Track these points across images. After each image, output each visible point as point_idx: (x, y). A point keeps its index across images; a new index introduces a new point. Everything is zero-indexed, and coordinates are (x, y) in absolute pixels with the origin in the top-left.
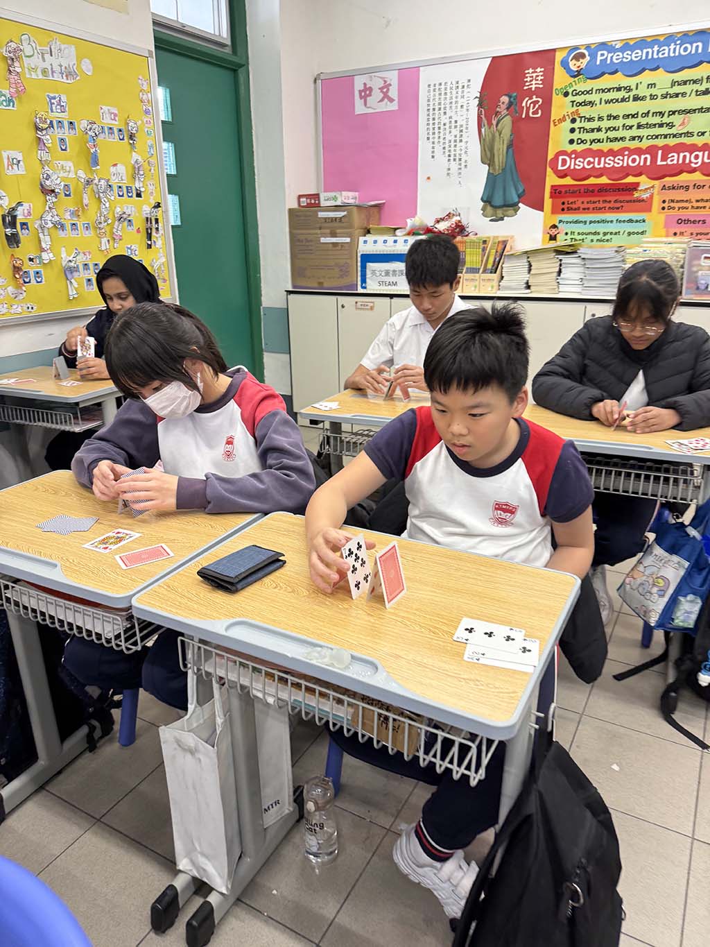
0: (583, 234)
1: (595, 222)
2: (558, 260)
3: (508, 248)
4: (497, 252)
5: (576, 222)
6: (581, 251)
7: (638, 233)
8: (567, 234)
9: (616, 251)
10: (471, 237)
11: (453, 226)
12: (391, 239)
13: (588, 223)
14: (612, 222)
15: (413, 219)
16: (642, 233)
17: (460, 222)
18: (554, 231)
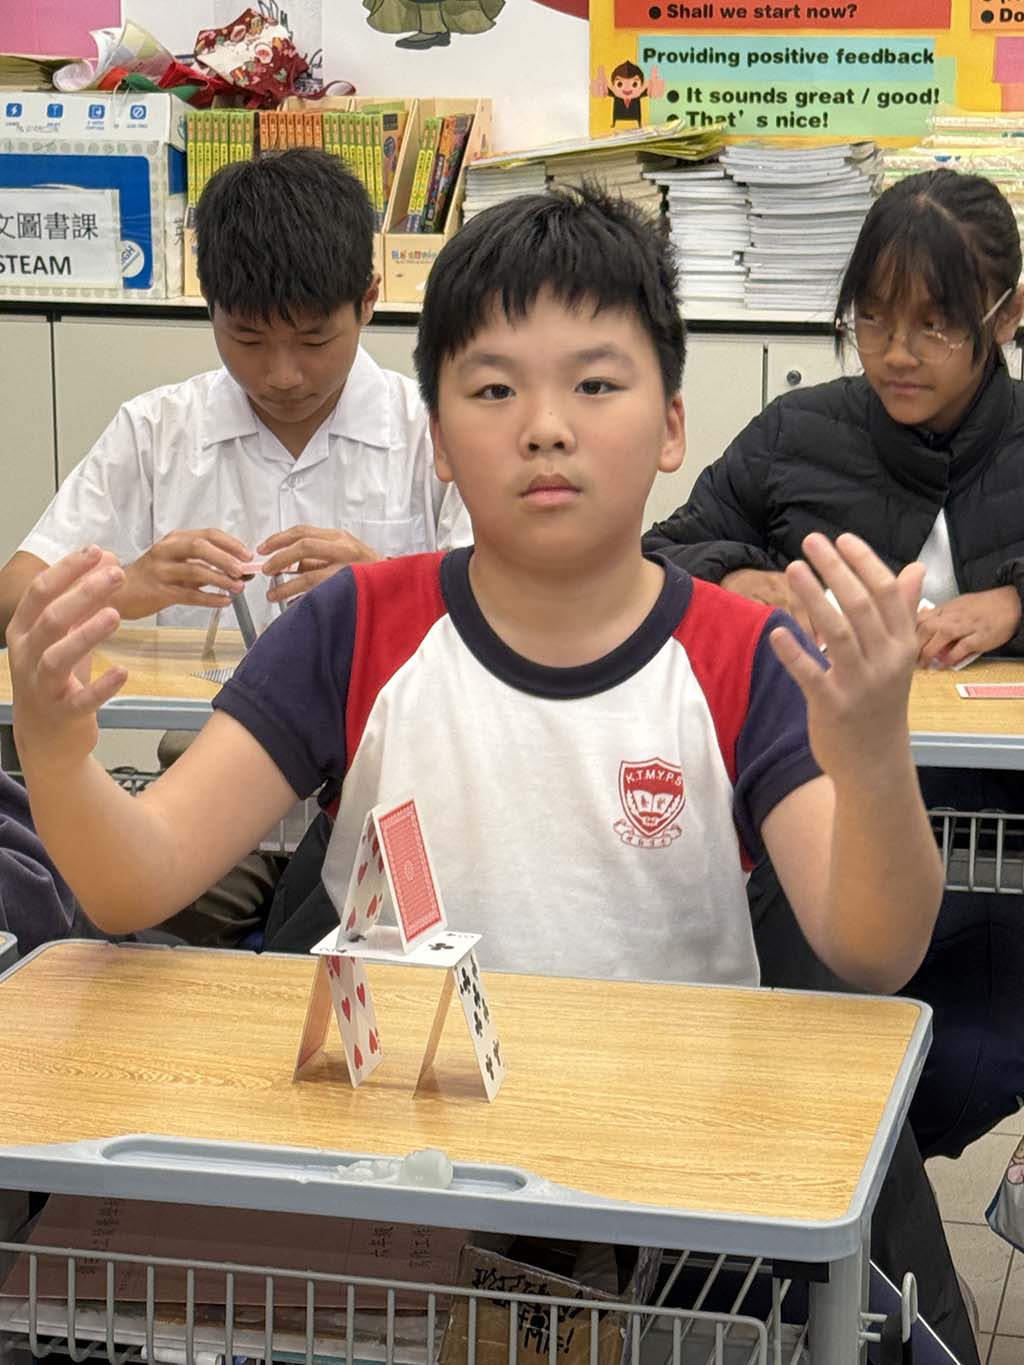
0: (729, 97)
1: (766, 58)
2: (654, 189)
3: (474, 144)
4: (438, 156)
5: (705, 56)
6: (732, 158)
7: (911, 98)
8: (673, 96)
9: (848, 160)
10: (335, 100)
11: (266, 60)
12: (35, 102)
13: (743, 60)
14: (823, 58)
15: (117, 32)
16: (928, 97)
17: (288, 44)
18: (628, 89)
